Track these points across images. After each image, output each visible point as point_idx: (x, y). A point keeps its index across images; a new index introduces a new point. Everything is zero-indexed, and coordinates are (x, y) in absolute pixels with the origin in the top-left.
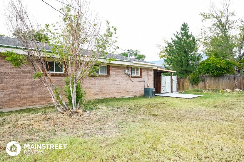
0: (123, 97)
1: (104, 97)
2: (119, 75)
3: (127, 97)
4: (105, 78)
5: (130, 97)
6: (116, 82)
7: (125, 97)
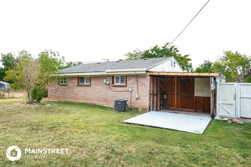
0: (103, 105)
1: (86, 102)
2: (99, 84)
3: (107, 106)
4: (87, 87)
5: (110, 106)
6: (96, 90)
7: (104, 106)
